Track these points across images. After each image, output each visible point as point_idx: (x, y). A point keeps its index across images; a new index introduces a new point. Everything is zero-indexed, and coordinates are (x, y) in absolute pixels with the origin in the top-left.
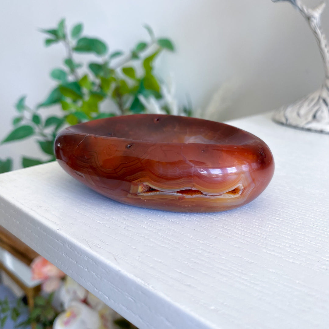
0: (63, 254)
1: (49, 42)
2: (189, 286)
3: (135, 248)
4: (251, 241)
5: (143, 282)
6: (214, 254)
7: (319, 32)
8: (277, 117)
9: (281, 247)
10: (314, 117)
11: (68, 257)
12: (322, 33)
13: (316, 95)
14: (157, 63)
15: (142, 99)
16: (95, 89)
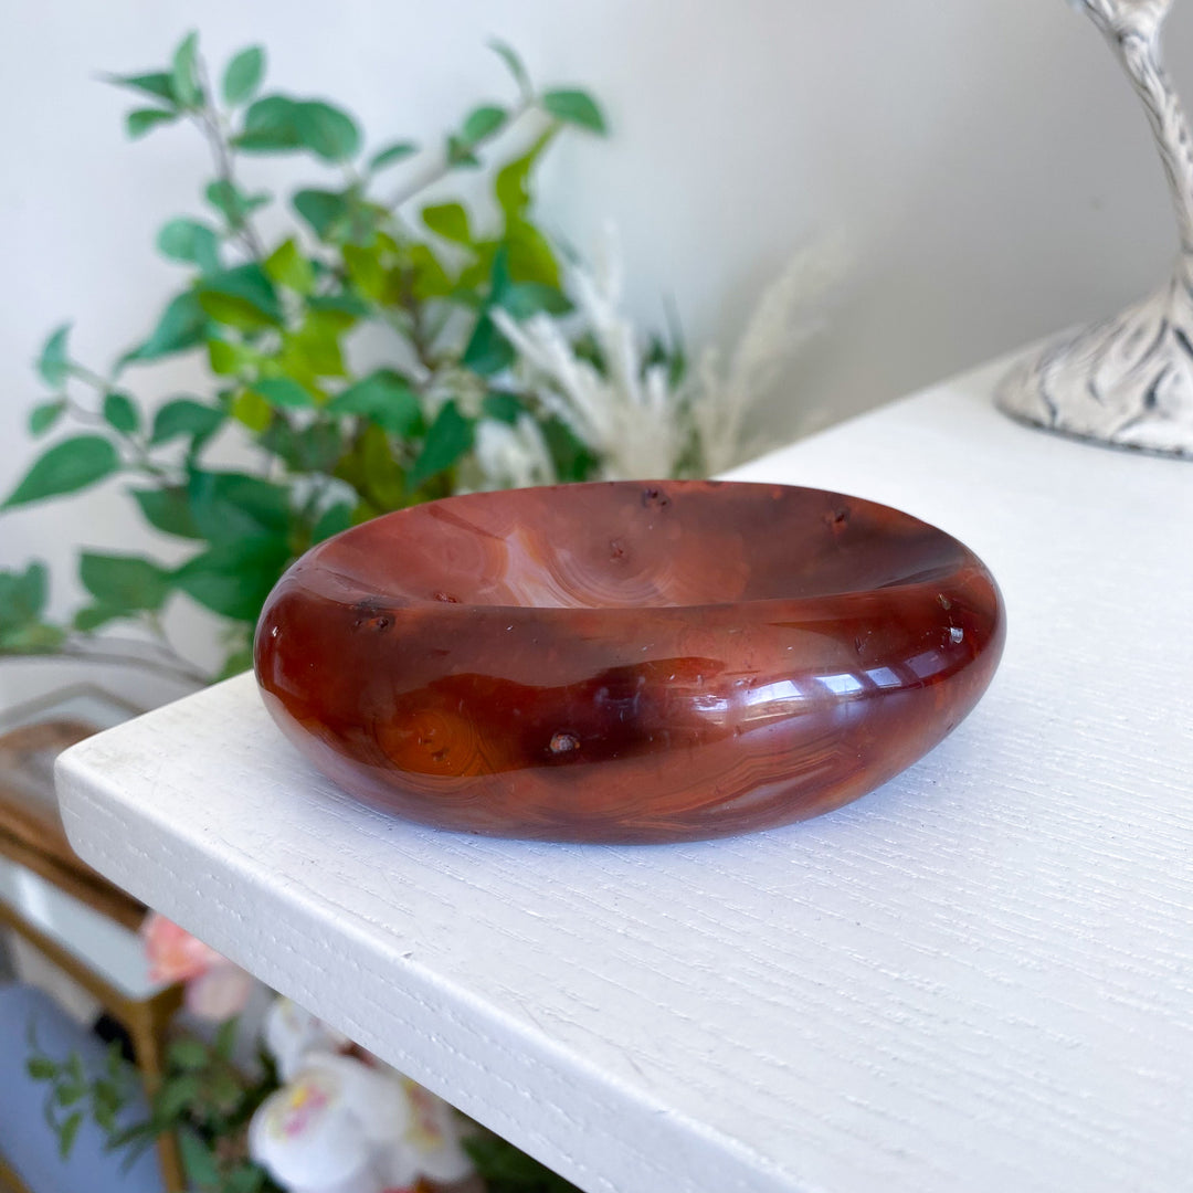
0: (430, 1038)
1: (141, 121)
2: (900, 1154)
3: (685, 1016)
4: (1053, 958)
5: (750, 1152)
6: (946, 1022)
7: (1154, 83)
8: (1016, 400)
9: (1153, 976)
10: (1150, 398)
11: (451, 1050)
12: (1168, 91)
13: (1148, 315)
14: (544, 179)
15: (504, 321)
16: (325, 286)
